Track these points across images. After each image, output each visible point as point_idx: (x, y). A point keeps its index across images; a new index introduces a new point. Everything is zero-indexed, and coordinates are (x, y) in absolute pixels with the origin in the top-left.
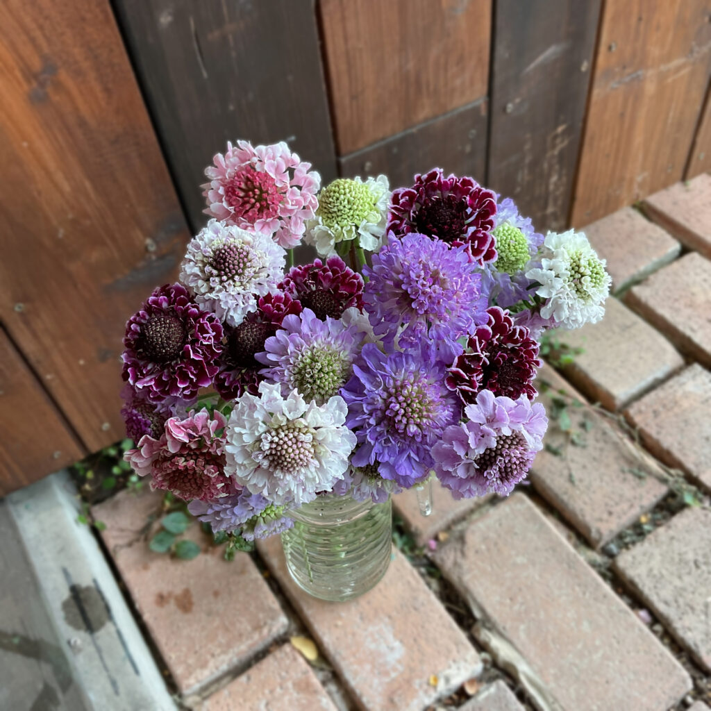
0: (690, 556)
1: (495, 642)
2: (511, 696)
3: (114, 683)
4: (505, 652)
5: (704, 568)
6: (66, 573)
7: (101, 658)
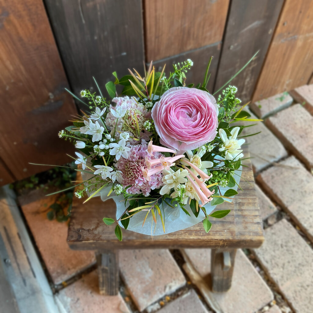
0: (280, 242)
3: (24, 281)
6: (5, 229)
7: (19, 269)
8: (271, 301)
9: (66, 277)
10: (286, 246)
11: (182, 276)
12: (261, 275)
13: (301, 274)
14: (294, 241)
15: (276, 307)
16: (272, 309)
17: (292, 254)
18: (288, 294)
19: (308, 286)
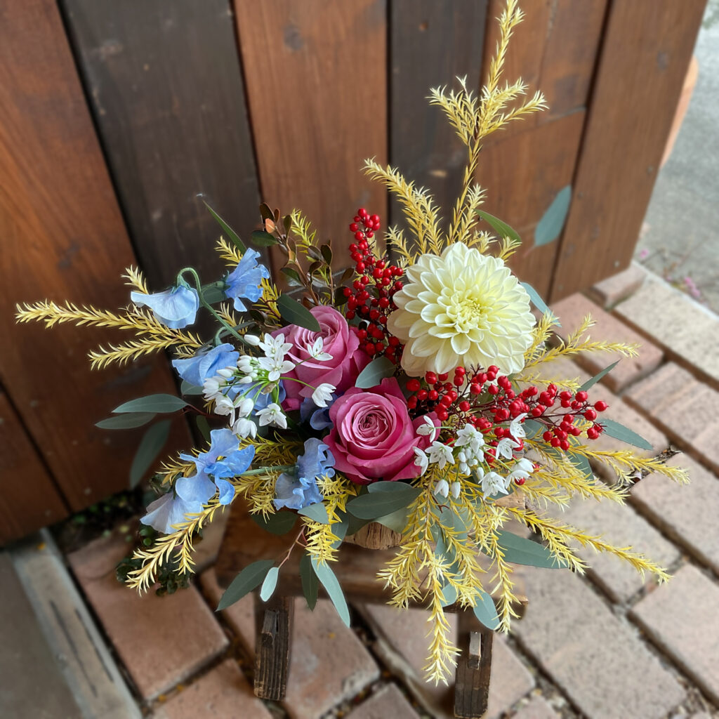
0: (538, 587)
1: (389, 655)
2: (399, 694)
3: (93, 689)
4: (395, 661)
5: (548, 596)
6: (53, 605)
7: (83, 670)
8: (532, 690)
9: (164, 685)
10: (550, 592)
11: (371, 663)
12: (511, 646)
13: (579, 637)
14: (562, 583)
15: (542, 699)
16: (533, 703)
17: (560, 604)
18: (559, 674)
19: (593, 656)
